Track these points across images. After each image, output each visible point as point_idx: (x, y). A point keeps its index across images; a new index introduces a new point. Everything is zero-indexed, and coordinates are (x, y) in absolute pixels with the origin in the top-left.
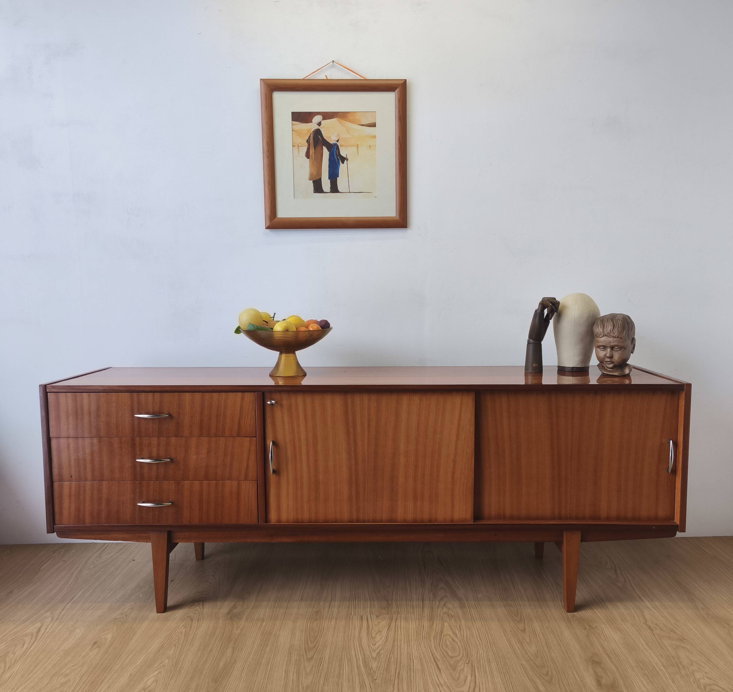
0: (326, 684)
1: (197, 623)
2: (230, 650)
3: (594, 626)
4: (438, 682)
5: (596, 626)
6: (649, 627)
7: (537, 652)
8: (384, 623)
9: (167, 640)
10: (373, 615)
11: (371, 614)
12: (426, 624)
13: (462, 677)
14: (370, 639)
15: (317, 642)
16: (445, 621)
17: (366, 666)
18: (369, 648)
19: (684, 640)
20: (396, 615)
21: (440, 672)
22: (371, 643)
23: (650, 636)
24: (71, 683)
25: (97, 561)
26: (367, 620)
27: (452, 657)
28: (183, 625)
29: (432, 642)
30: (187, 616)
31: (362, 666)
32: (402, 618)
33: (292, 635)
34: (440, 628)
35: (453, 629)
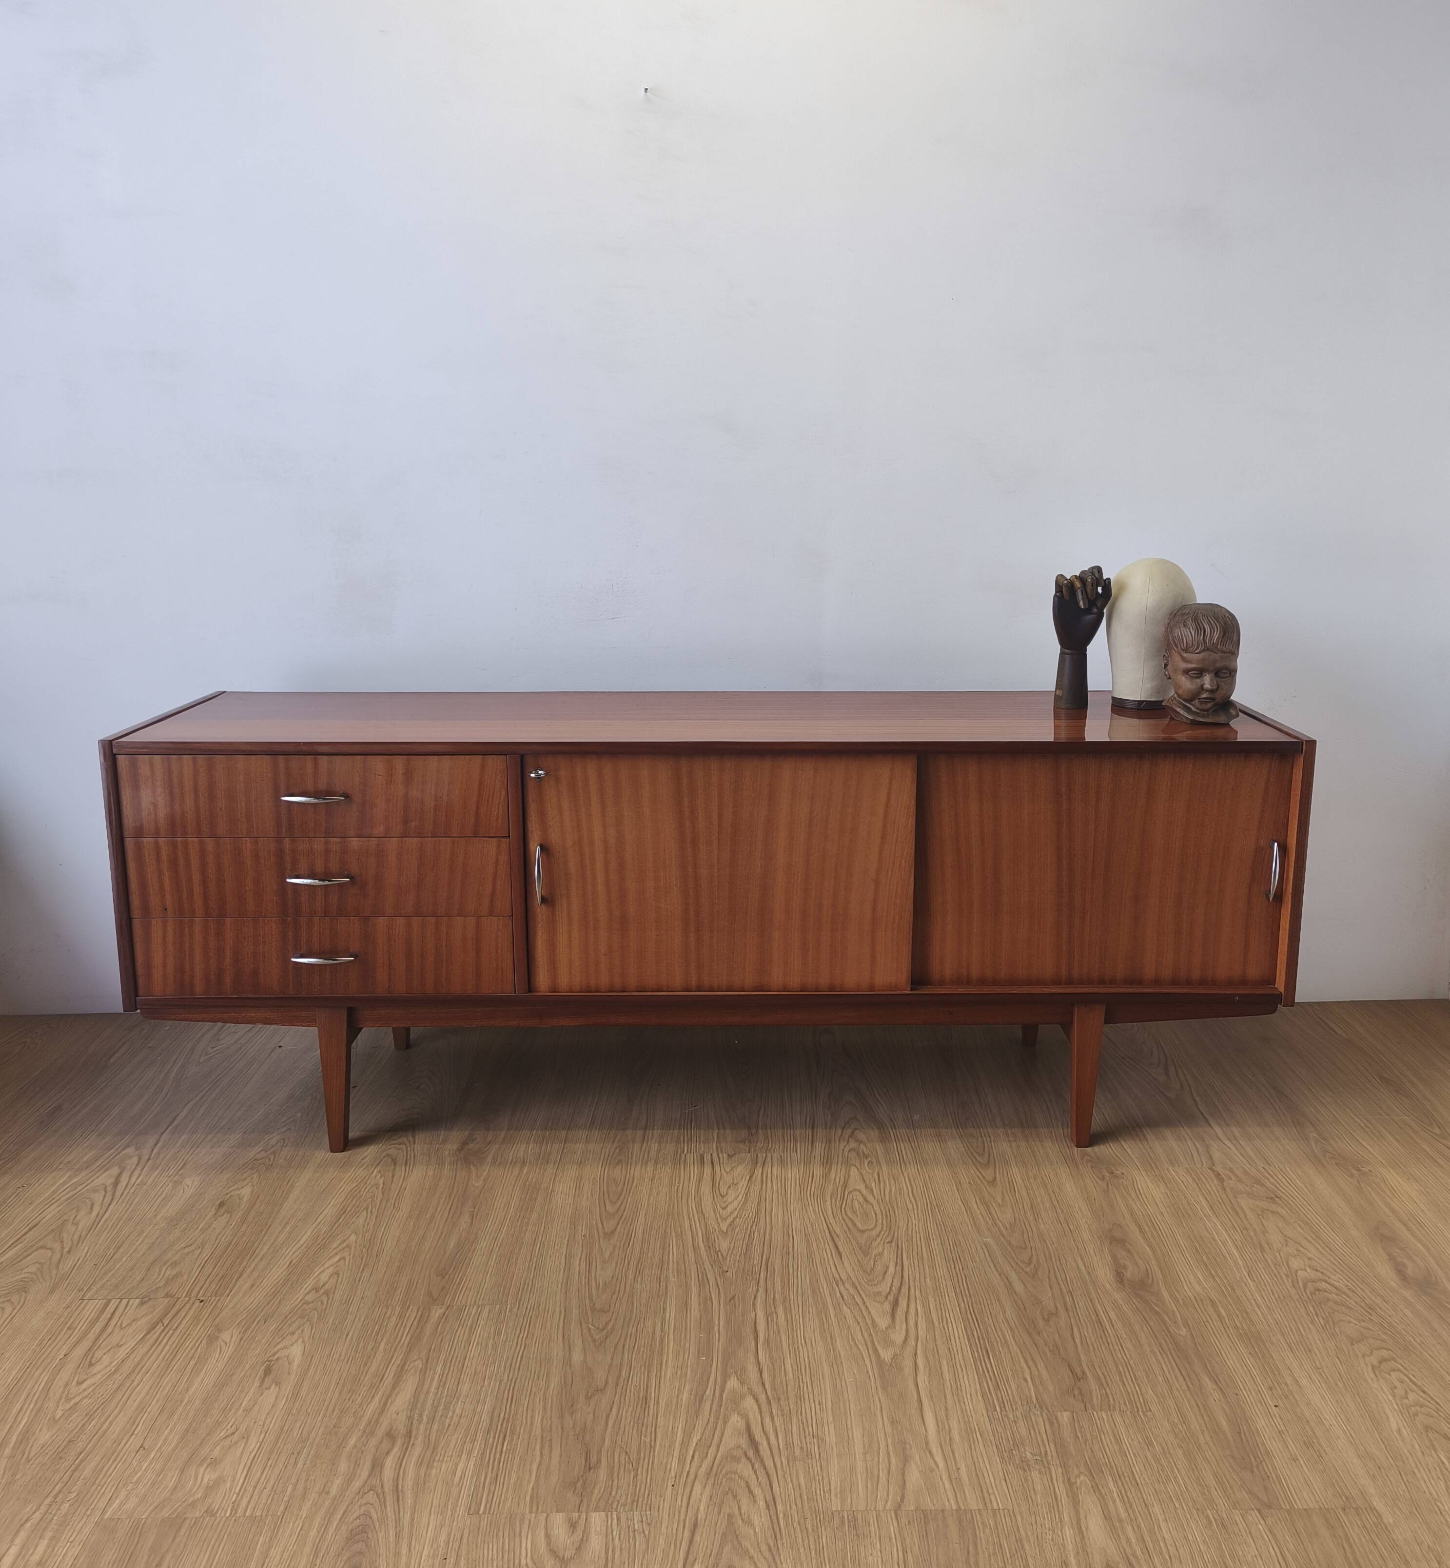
0: (639, 1280)
1: (404, 1168)
2: (466, 1218)
3: (1118, 1172)
4: (837, 1276)
5: (1123, 1174)
6: (1218, 1175)
7: (1013, 1221)
8: (741, 1170)
9: (351, 1198)
10: (722, 1154)
11: (720, 1151)
12: (818, 1171)
13: (879, 1268)
14: (717, 1199)
15: (622, 1203)
16: (852, 1165)
17: (708, 1247)
18: (716, 1216)
19: (1277, 1199)
20: (764, 1154)
21: (841, 1258)
22: (718, 1206)
23: (1218, 1191)
24: (185, 1277)
25: (212, 1048)
26: (712, 1163)
27: (862, 1231)
28: (380, 1172)
29: (828, 1203)
30: (384, 1154)
31: (703, 1248)
32: (775, 1159)
33: (577, 1189)
34: (843, 1177)
35: (865, 1179)
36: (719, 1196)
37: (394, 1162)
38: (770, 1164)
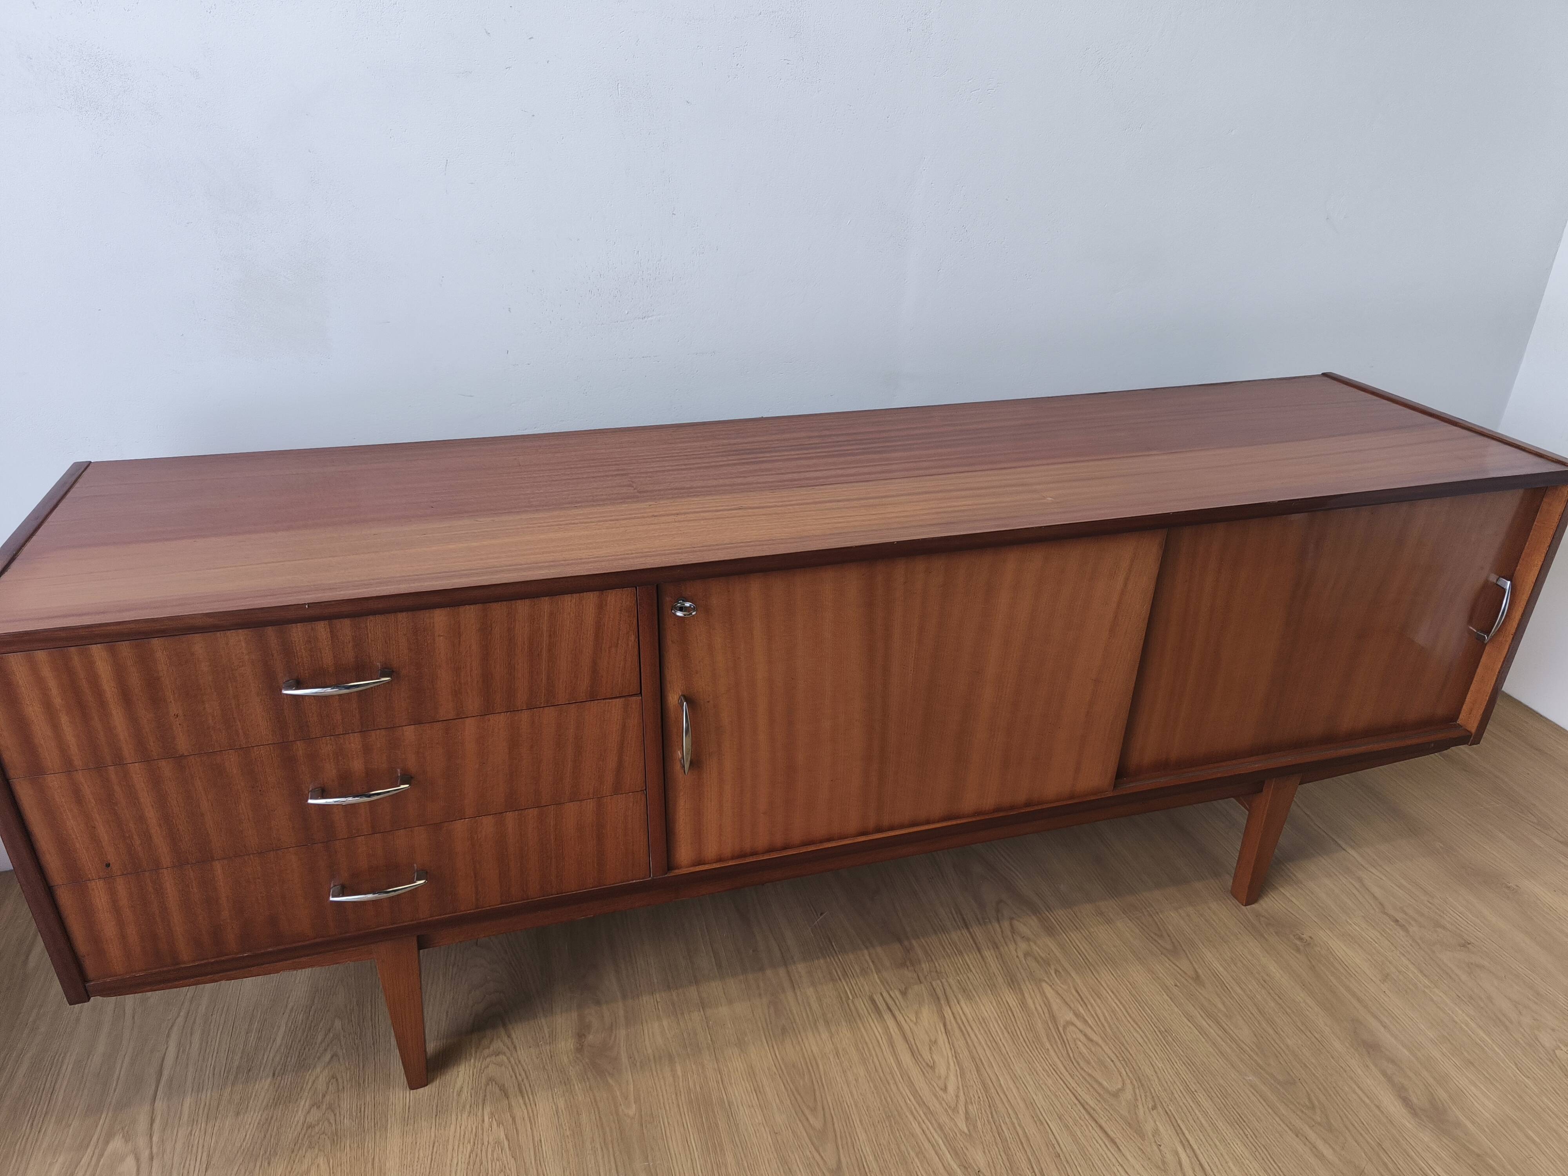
1: (521, 1101)
3: (1305, 937)
5: (1311, 937)
6: (1397, 922)
7: (1255, 1038)
10: (892, 990)
11: (888, 987)
12: (1011, 999)
13: (1169, 1157)
14: (927, 1072)
15: (823, 1109)
16: (1041, 980)
18: (941, 1104)
19: (1469, 946)
20: (938, 982)
21: (1119, 1149)
22: (937, 1089)
23: (1411, 945)
26: (889, 1008)
27: (1116, 1095)
28: (492, 1115)
29: (1052, 1052)
30: (484, 1080)
31: (958, 1170)
32: (955, 988)
33: (759, 1094)
34: (1043, 1005)
35: (1069, 1003)
36: (927, 1068)
37: (503, 1089)
38: (955, 1001)
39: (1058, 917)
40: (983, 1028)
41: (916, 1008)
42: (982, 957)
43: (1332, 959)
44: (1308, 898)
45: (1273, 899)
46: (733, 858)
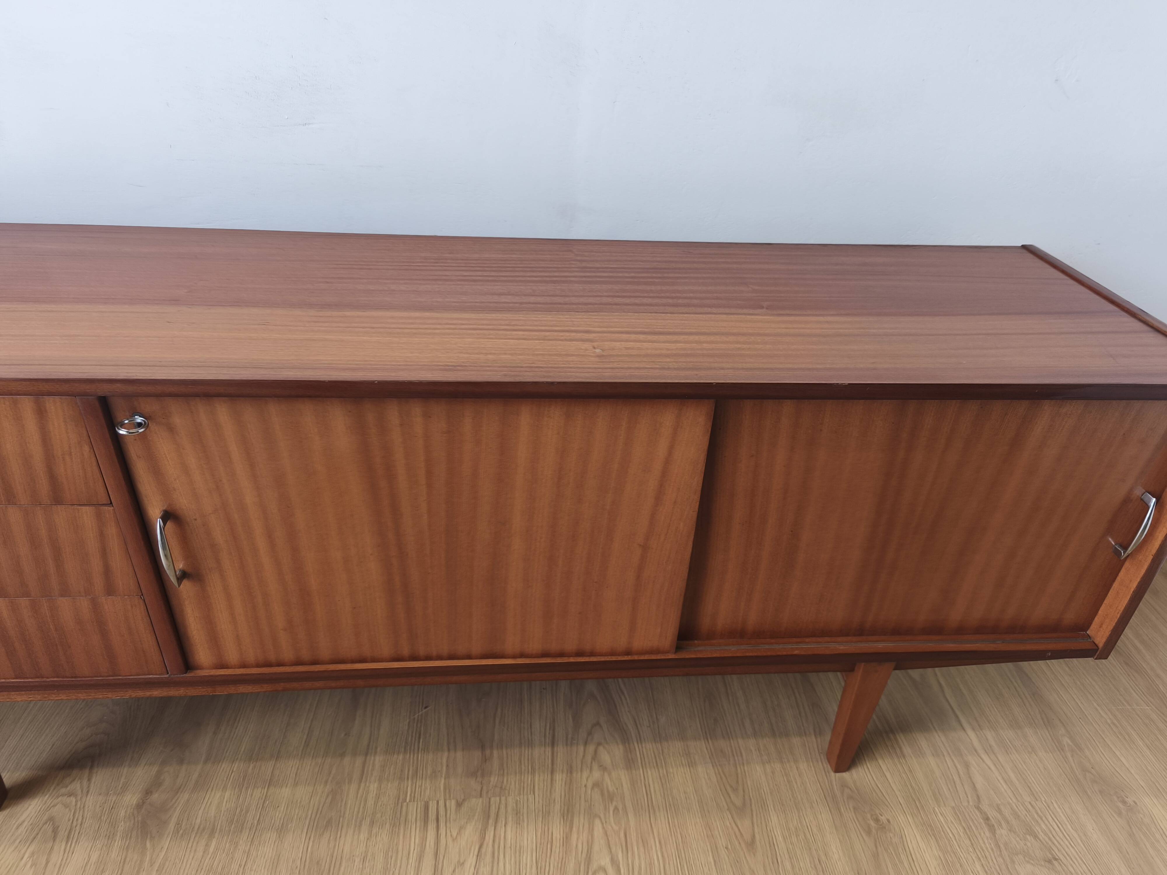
1: (63, 848)
3: (883, 819)
5: (888, 821)
6: (987, 819)
10: (450, 798)
11: (447, 796)
12: (557, 831)
16: (596, 816)
19: (1055, 862)
20: (498, 799)
23: (992, 849)
28: (32, 855)
32: (510, 809)
34: (585, 845)
35: (611, 846)
37: (55, 832)
38: (504, 822)
39: (644, 750)
40: (515, 857)
41: (462, 823)
42: (552, 779)
43: (900, 849)
44: (904, 776)
45: (866, 770)
46: (258, 666)
